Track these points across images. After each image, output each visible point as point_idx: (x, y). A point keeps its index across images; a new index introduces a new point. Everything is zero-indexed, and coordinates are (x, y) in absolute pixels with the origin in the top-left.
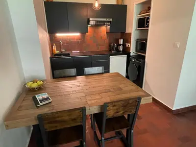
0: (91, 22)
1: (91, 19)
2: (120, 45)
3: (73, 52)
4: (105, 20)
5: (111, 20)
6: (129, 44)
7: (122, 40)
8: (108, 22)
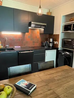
0: (32, 24)
1: (32, 23)
2: (51, 42)
3: (15, 47)
4: (42, 24)
5: (46, 24)
6: (57, 42)
7: (52, 39)
8: (44, 26)
